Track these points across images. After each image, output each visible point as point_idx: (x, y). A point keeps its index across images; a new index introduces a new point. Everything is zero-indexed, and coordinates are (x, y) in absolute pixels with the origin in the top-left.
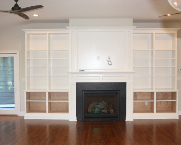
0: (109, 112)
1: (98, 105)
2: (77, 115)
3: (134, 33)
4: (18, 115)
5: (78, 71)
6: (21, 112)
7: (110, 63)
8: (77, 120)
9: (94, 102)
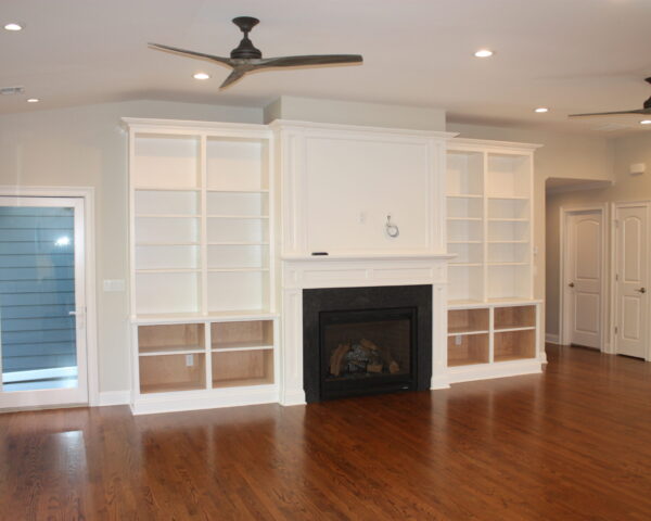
0: (385, 369)
1: (351, 353)
2: (306, 387)
3: (449, 151)
4: (92, 405)
5: (309, 255)
6: (101, 394)
7: (393, 231)
8: (307, 400)
9: (340, 346)
